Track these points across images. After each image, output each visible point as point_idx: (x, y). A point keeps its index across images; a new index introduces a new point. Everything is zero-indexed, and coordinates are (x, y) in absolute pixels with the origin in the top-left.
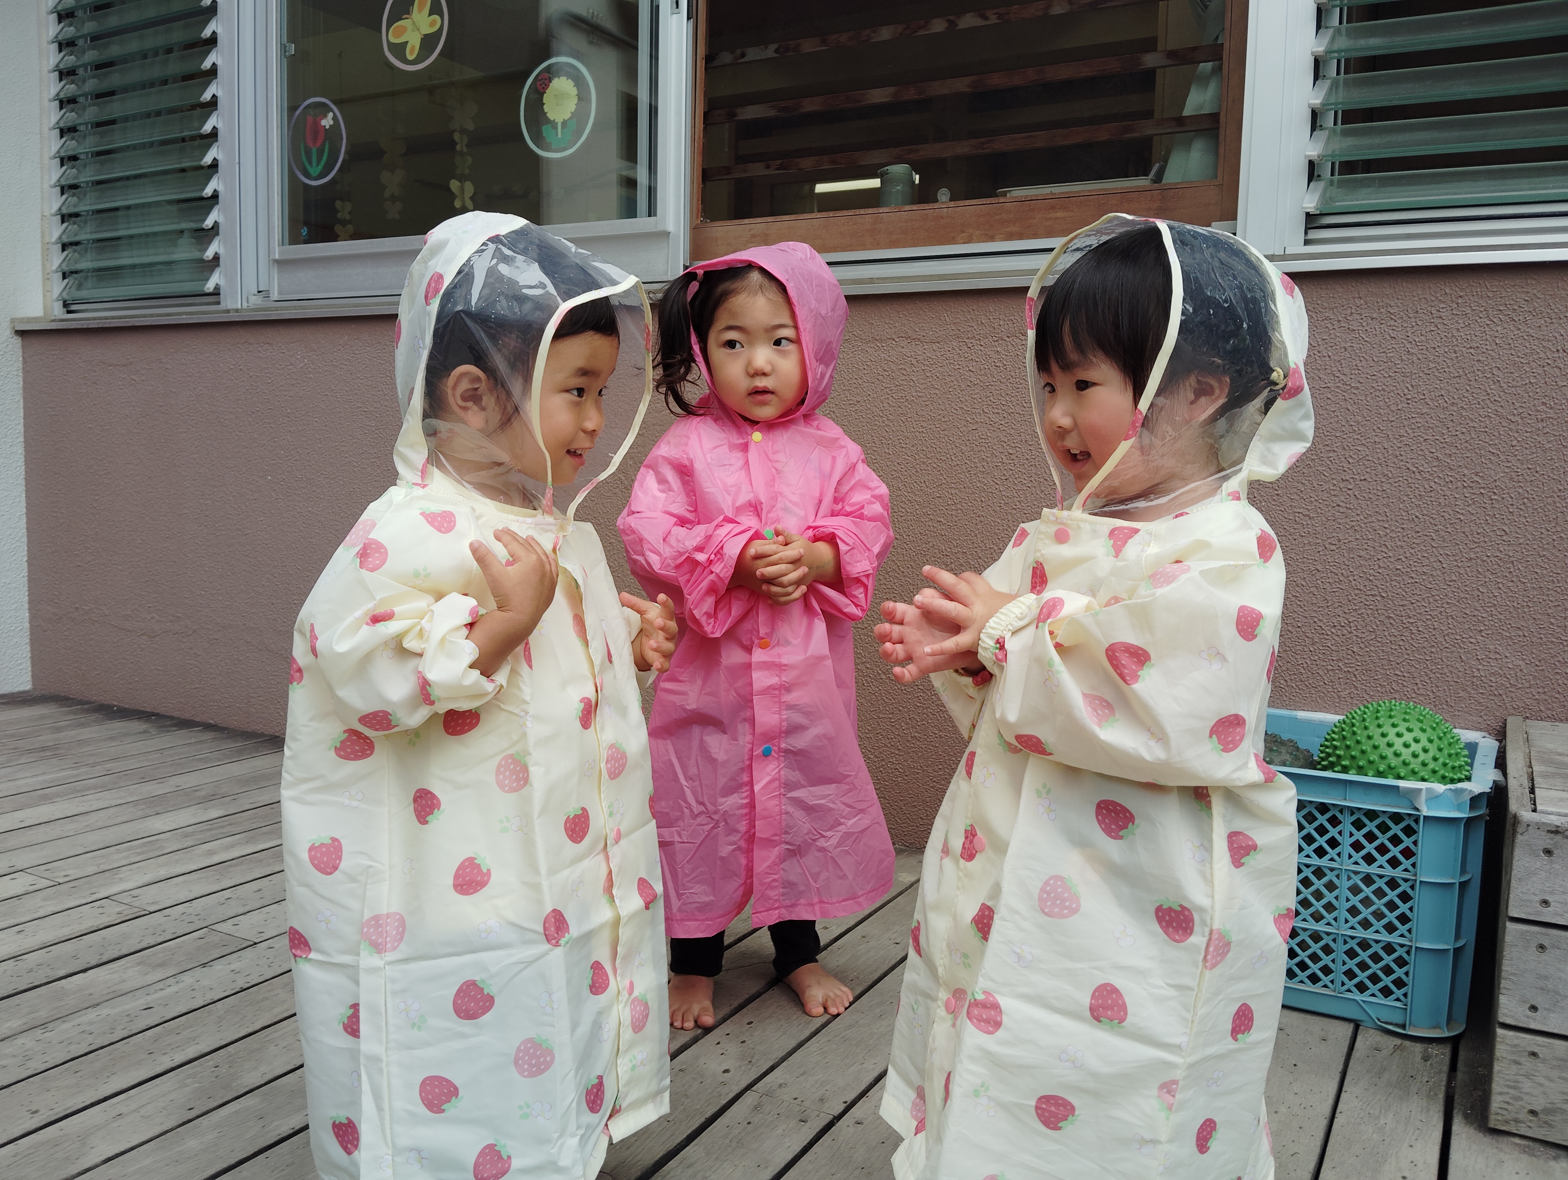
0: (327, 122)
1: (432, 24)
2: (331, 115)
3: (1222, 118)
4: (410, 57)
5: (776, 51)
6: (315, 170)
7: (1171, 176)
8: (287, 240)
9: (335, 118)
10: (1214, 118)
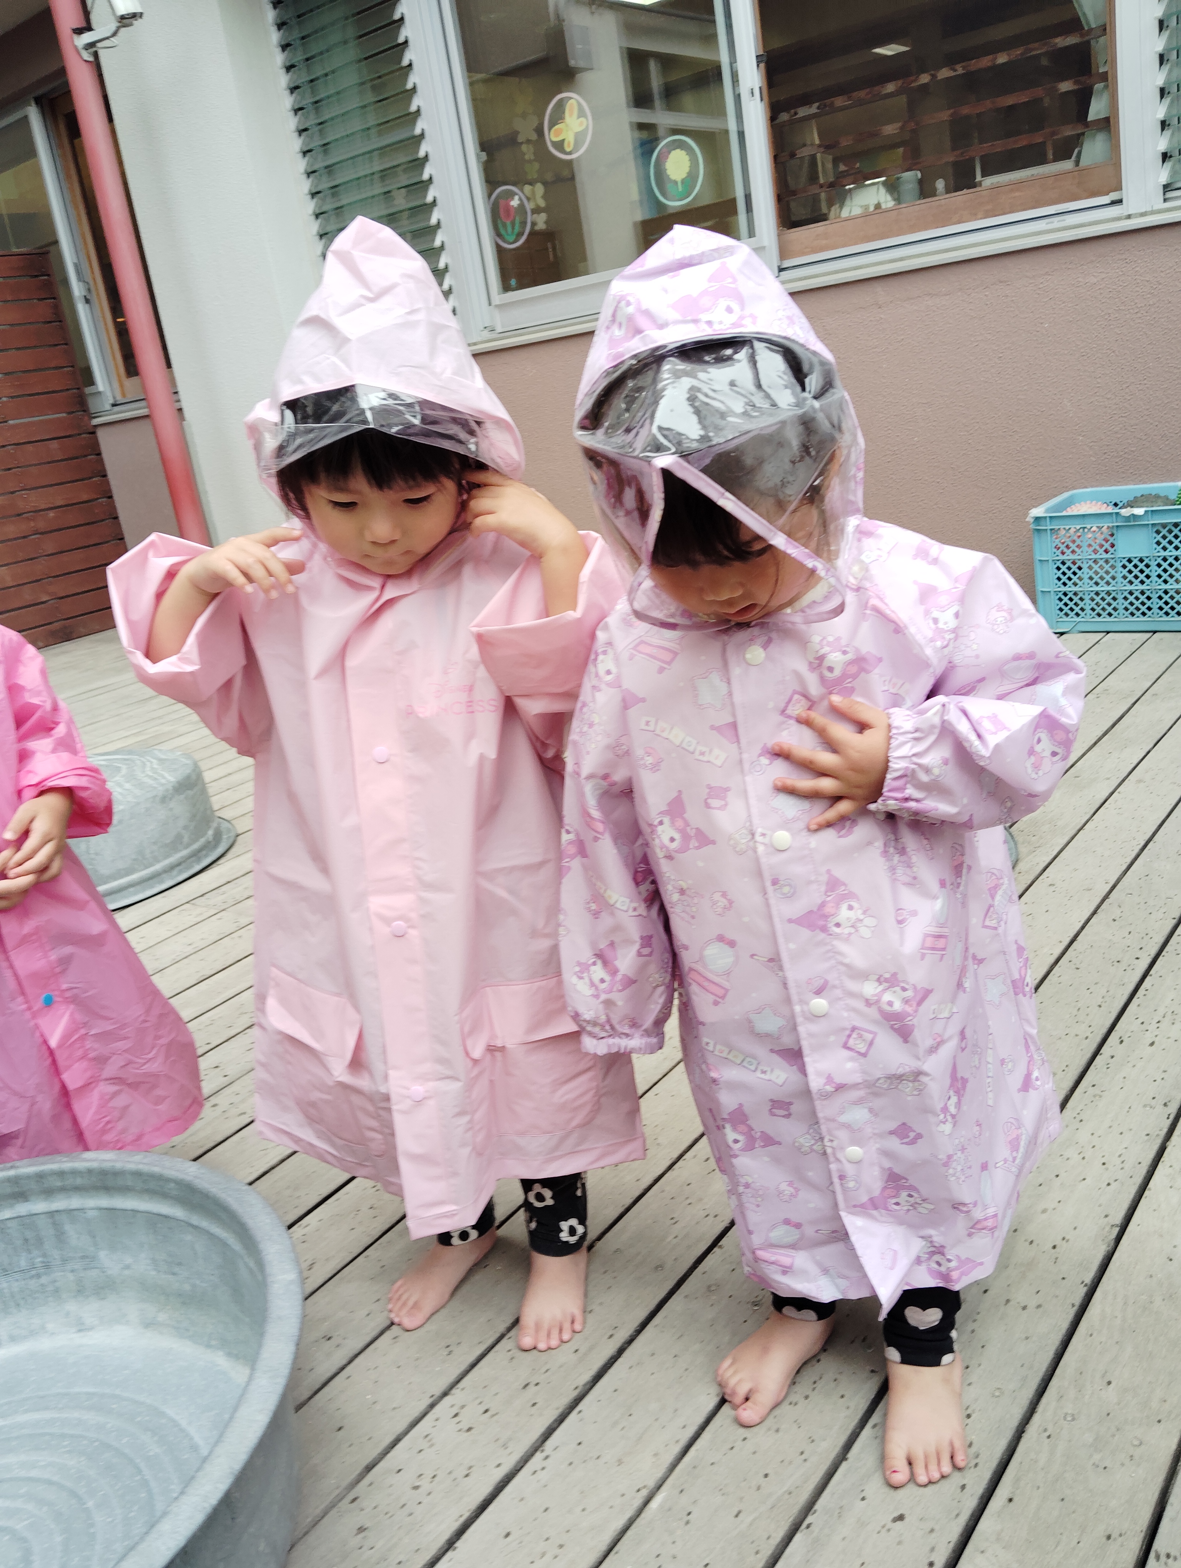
0: (515, 203)
1: (581, 124)
2: (516, 197)
3: (1111, 120)
4: (568, 150)
5: (818, 108)
6: (511, 238)
7: (1085, 161)
8: (501, 290)
9: (520, 199)
10: (1107, 120)
